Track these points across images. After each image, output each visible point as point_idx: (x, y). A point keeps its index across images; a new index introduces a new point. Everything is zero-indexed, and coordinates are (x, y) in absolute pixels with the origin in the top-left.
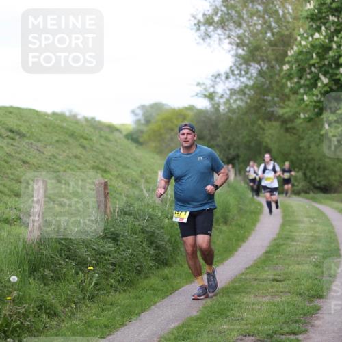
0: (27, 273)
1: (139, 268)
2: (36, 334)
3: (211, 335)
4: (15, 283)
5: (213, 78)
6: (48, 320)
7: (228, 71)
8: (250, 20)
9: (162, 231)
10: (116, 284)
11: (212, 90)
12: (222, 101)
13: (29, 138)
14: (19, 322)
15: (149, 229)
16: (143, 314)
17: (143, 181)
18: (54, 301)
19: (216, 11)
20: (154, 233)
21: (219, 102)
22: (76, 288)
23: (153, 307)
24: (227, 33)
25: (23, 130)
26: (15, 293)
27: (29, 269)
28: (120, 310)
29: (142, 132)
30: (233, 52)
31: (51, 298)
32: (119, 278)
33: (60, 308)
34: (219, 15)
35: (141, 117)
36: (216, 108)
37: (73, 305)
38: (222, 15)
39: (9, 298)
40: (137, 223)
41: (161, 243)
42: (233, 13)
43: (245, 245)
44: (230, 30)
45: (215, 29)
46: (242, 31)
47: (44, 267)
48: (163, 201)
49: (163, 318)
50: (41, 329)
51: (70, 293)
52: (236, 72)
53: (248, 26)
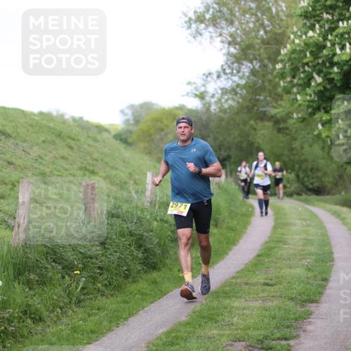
0: (12, 277)
1: (126, 272)
2: (21, 340)
3: (200, 341)
5: (204, 77)
6: (33, 326)
7: (220, 69)
8: (243, 18)
9: (151, 233)
10: (103, 288)
11: (203, 89)
12: (213, 100)
13: (15, 138)
14: (3, 328)
15: (138, 232)
16: (130, 319)
17: (132, 182)
18: (39, 306)
19: (207, 9)
20: (142, 236)
21: (210, 101)
22: (62, 293)
23: (140, 312)
24: (219, 30)
25: (8, 130)
27: (14, 273)
28: (107, 314)
29: (131, 132)
30: (225, 51)
31: (36, 302)
32: (106, 282)
33: (45, 314)
34: (211, 12)
35: (130, 116)
36: (207, 107)
37: (59, 310)
38: (213, 12)
40: (124, 226)
41: (149, 246)
42: (225, 10)
43: (235, 248)
44: (222, 28)
45: (207, 26)
46: (234, 29)
47: (29, 271)
48: (152, 203)
49: (151, 323)
50: (26, 334)
51: (55, 298)
52: (228, 71)
53: (241, 24)
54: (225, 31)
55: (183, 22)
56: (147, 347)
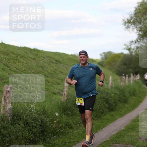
0: (62, 113)
1: (102, 112)
2: (65, 135)
3: (129, 137)
4: (58, 116)
5: (130, 43)
6: (69, 130)
7: (136, 40)
8: (144, 22)
9: (111, 98)
10: (94, 117)
11: (130, 47)
13: (63, 63)
14: (59, 130)
15: (106, 98)
16: (104, 128)
18: (71, 123)
19: (132, 18)
20: (108, 99)
21: (132, 51)
22: (79, 118)
23: (107, 126)
24: (136, 26)
25: (61, 60)
26: (57, 120)
27: (63, 111)
28: (95, 127)
29: (104, 62)
30: (138, 33)
31: (70, 121)
32: (95, 115)
33: (74, 126)
35: (103, 56)
36: (131, 53)
37: (78, 125)
38: (134, 20)
39: (55, 121)
40: (102, 95)
41: (110, 102)
42: (138, 19)
43: (141, 104)
44: (137, 25)
45: (131, 25)
46: (141, 26)
47: (68, 110)
48: (111, 87)
49: (111, 130)
50: (67, 133)
51: (77, 120)
52: (139, 41)
53: (144, 24)
54: (138, 26)
55: (123, 23)
56: (110, 138)
